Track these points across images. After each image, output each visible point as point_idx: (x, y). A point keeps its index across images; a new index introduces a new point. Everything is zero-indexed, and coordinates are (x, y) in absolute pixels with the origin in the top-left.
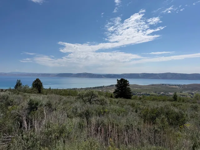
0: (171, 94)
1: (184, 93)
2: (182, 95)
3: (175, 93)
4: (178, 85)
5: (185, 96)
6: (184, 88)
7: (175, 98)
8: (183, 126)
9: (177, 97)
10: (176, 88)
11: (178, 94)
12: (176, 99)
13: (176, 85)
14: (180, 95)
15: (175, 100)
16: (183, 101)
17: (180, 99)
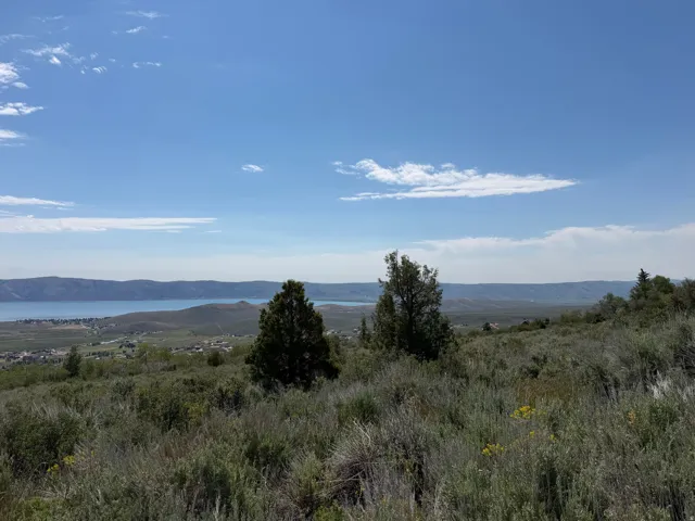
0: (60, 353)
1: (107, 345)
2: (100, 354)
3: (74, 349)
4: (85, 321)
5: (107, 355)
6: (107, 327)
7: (73, 367)
8: (56, 466)
9: (78, 361)
10: (79, 332)
11: (85, 351)
12: (77, 369)
13: (77, 322)
14: (94, 354)
15: (72, 376)
16: (101, 373)
17: (90, 369)
